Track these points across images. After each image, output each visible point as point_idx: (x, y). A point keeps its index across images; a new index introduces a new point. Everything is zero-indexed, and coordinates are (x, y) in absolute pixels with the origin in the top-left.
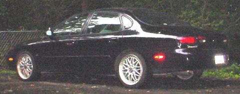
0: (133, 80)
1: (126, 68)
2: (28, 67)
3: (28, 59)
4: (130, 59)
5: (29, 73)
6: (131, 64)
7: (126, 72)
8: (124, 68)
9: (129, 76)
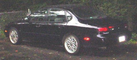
0: (72, 50)
1: (69, 43)
2: (15, 37)
3: (15, 32)
4: (71, 38)
5: (16, 40)
6: (71, 41)
7: (69, 46)
8: (67, 43)
9: (70, 47)
